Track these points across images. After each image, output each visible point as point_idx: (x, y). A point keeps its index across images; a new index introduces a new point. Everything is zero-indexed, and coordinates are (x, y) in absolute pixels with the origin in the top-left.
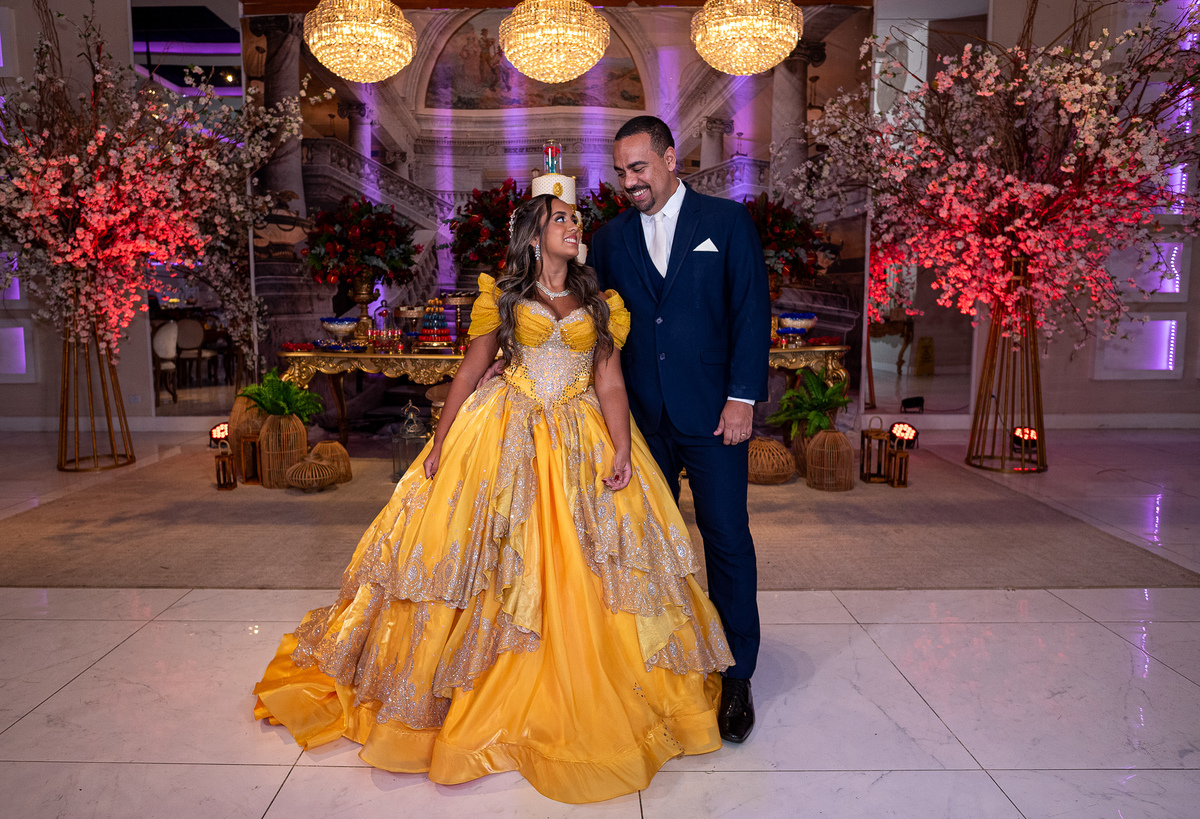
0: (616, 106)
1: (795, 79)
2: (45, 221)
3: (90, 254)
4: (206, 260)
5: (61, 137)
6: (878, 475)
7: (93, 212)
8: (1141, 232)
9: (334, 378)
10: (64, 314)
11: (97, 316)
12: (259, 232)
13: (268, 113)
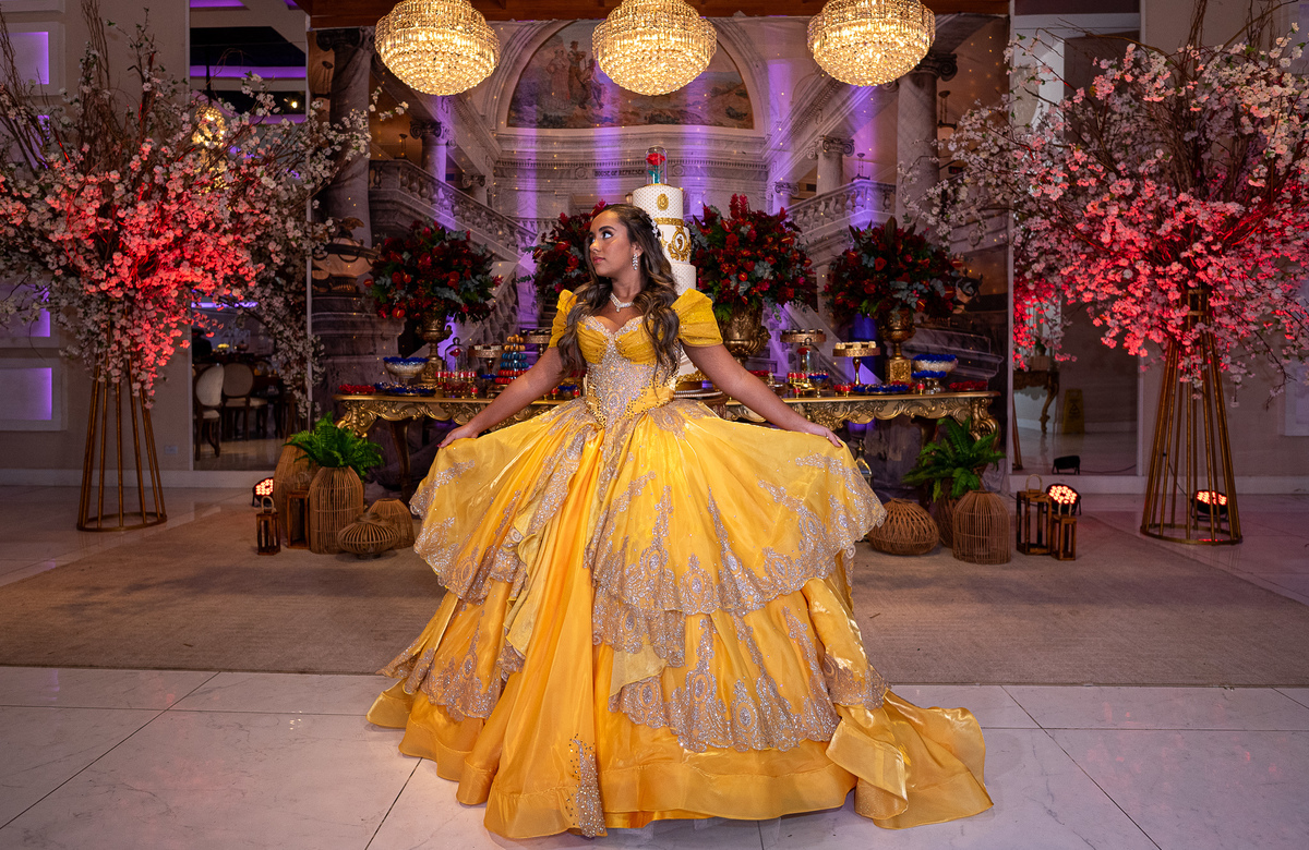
0: (721, 125)
1: (922, 94)
2: (80, 246)
3: (128, 282)
4: (258, 293)
5: (104, 153)
6: (1039, 545)
7: (133, 235)
9: (397, 426)
10: (95, 349)
11: (131, 353)
12: (318, 264)
13: (332, 129)
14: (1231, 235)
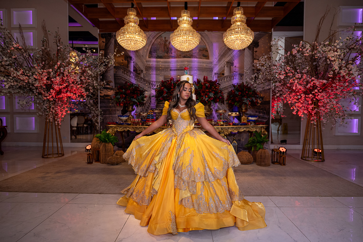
0: (201, 58)
1: (250, 52)
2: (42, 87)
3: (54, 97)
4: (86, 99)
5: (48, 64)
6: (277, 162)
7: (56, 85)
8: (351, 94)
9: (121, 132)
10: (46, 113)
11: (55, 114)
12: (101, 92)
13: (105, 58)
14: (324, 88)
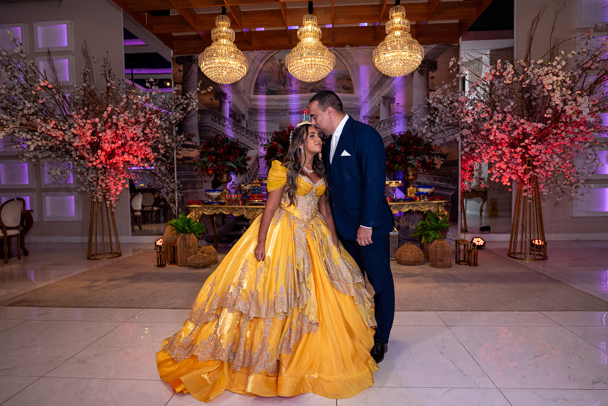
0: (341, 92)
1: (423, 78)
2: (84, 148)
3: (104, 162)
4: (155, 164)
5: (93, 111)
6: (464, 261)
7: (105, 143)
9: (211, 216)
10: (92, 189)
11: (106, 190)
12: (179, 152)
13: (182, 98)
